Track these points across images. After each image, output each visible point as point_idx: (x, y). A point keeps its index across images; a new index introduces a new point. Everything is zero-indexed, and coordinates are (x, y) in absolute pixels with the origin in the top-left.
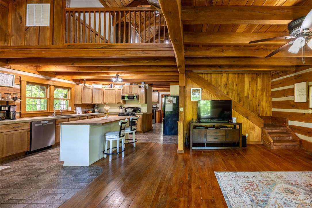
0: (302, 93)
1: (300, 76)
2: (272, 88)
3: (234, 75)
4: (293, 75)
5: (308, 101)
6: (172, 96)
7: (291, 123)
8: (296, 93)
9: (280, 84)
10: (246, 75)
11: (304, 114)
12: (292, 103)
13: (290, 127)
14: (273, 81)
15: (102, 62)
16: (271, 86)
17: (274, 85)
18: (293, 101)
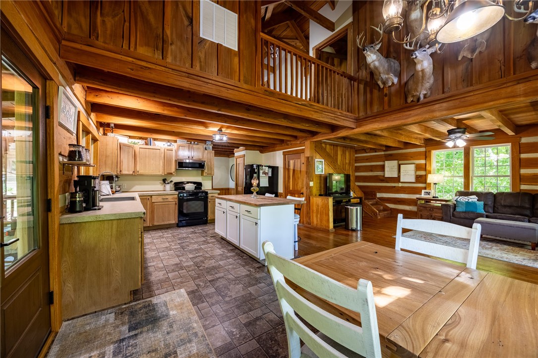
0: (394, 170)
1: (391, 155)
2: (356, 163)
3: (330, 146)
4: (383, 153)
5: (399, 177)
6: (267, 166)
7: (379, 195)
8: (386, 169)
9: (367, 159)
10: (339, 148)
11: (394, 187)
12: (381, 178)
13: (379, 198)
14: (356, 155)
15: (260, 116)
16: (355, 160)
17: (357, 160)
18: (384, 176)
